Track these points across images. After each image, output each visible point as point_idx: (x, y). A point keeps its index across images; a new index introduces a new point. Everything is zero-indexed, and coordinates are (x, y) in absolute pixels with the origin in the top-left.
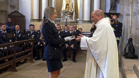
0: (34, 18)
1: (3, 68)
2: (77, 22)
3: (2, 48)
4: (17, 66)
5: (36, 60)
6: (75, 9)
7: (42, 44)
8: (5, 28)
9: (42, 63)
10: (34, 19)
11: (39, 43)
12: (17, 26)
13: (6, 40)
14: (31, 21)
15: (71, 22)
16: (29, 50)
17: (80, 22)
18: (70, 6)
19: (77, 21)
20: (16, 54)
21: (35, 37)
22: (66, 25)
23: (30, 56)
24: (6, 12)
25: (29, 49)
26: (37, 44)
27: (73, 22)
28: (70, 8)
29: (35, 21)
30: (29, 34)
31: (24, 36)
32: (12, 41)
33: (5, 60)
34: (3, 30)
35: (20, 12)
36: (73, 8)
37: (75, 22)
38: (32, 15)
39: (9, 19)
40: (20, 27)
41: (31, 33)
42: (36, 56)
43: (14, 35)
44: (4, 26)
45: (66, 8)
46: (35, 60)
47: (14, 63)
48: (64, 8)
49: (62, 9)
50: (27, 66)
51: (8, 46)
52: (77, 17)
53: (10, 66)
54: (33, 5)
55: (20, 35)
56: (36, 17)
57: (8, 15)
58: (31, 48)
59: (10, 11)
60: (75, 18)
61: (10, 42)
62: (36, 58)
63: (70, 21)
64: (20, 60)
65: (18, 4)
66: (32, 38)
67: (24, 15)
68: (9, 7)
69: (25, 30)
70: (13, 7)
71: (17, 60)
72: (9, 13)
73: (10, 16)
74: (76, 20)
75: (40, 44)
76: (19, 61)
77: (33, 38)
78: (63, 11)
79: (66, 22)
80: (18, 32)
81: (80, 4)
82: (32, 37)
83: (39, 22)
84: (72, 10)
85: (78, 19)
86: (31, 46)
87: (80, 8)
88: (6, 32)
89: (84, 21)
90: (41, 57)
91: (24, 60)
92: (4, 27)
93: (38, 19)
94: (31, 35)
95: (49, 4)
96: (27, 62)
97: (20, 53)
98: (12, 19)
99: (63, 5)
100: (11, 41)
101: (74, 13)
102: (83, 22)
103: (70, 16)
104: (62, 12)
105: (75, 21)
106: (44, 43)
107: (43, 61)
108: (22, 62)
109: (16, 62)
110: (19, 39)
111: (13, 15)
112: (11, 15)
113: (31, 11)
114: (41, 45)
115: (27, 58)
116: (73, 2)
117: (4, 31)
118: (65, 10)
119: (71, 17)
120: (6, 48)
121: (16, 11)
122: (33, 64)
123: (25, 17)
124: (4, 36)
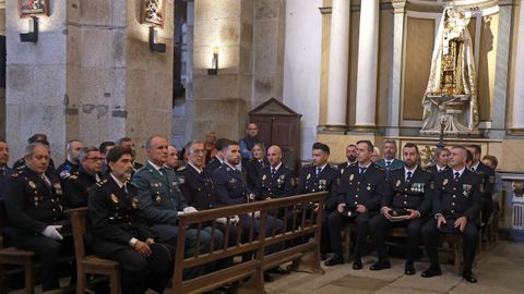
0: (329, 123)
1: (226, 284)
2: (483, 134)
3: (224, 220)
4: (268, 279)
5: (331, 263)
6: (478, 86)
7: (354, 209)
8: (238, 154)
9: (349, 276)
10: (328, 126)
11: (340, 208)
12: (273, 149)
13: (237, 195)
14: (319, 132)
15: (459, 135)
16: (307, 228)
17: (496, 136)
18: (458, 79)
19: (482, 130)
20: (267, 239)
21: (328, 187)
22: (441, 147)
23: (312, 249)
24: (243, 102)
25: (307, 224)
26: (336, 209)
27: (469, 135)
28: (458, 85)
29: (331, 133)
30: (309, 176)
31: (293, 182)
32: (257, 199)
33: (232, 257)
34: (229, 162)
35: (284, 103)
36: (468, 83)
37: (475, 136)
38: (323, 112)
39: (253, 126)
40: (283, 150)
41: (317, 171)
42: (331, 252)
43: (264, 177)
44: (232, 147)
45: (443, 83)
46: (326, 265)
47: (258, 269)
48: (434, 85)
49: (428, 90)
50: (300, 282)
51: (242, 213)
52: (482, 115)
53: (246, 279)
54: (327, 78)
55: (283, 177)
56: (335, 117)
57: (250, 114)
58: (315, 223)
59: (255, 99)
60: (474, 120)
61: (251, 201)
62: (331, 256)
63: (455, 131)
64: (278, 262)
65: (281, 76)
66: (318, 190)
67: (298, 112)
68: (253, 88)
69: (298, 162)
70: (264, 86)
71: (268, 261)
72: (253, 108)
73: (254, 116)
74: (482, 125)
76: (274, 263)
77: (322, 190)
78: (430, 96)
79: (442, 135)
80: (276, 168)
81: (498, 68)
82: (320, 187)
83: (346, 134)
84: (466, 90)
85: (489, 125)
86: (316, 214)
87: (496, 84)
88: (239, 167)
89: (513, 130)
90: (346, 255)
91: (291, 263)
92: (234, 151)
93: (343, 124)
94: (315, 180)
95: (382, 71)
96: (300, 268)
99: (432, 74)
100: (252, 196)
101: (472, 103)
102: (507, 134)
103: (459, 111)
104: (427, 99)
105: (478, 132)
106: (361, 208)
107: (354, 268)
108: (284, 267)
109: (266, 267)
110: (279, 192)
111: (264, 111)
112: (257, 113)
113: (321, 98)
114: (350, 214)
115: (299, 254)
116: (469, 63)
117: (234, 164)
118: (437, 94)
119: (461, 118)
120: (237, 219)
121: (273, 100)
122: (320, 279)
123: (302, 119)
124: (233, 181)
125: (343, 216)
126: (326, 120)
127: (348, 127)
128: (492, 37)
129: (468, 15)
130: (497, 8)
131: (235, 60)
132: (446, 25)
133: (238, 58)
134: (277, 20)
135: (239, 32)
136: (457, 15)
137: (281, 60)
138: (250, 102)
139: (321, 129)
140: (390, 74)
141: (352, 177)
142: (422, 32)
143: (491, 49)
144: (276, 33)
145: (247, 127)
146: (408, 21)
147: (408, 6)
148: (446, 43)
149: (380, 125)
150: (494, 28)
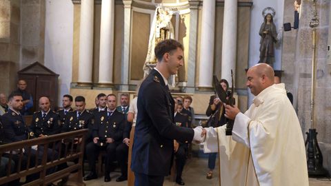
0: (80, 81)
2: (181, 90)
10: (79, 83)
11: (95, 140)
14: (72, 88)
16: (74, 155)
17: (189, 91)
19: (181, 87)
20: (48, 164)
24: (13, 64)
27: (173, 90)
29: (82, 88)
30: (72, 118)
31: (59, 123)
34: (14, 108)
35: (45, 65)
37: (176, 91)
38: (75, 73)
39: (22, 82)
41: (78, 115)
43: (37, 120)
44: (16, 98)
48: (150, 57)
49: (147, 60)
52: (181, 79)
54: (78, 49)
55: (52, 119)
56: (84, 77)
57: (18, 73)
59: (22, 62)
60: (176, 81)
64: (52, 180)
65: (43, 46)
67: (57, 73)
68: (21, 55)
70: (29, 53)
72: (21, 69)
74: (180, 84)
75: (99, 141)
77: (81, 128)
78: (148, 64)
80: (46, 113)
81: (190, 48)
82: (80, 126)
83: (92, 89)
85: (184, 84)
87: (189, 59)
89: (199, 88)
92: (17, 101)
93: (90, 82)
95: (116, 46)
96: (68, 184)
97: (54, 161)
98: (27, 83)
99: (149, 50)
100: (31, 134)
102: (196, 90)
104: (147, 66)
105: (178, 89)
106: (110, 140)
107: (105, 181)
110: (49, 130)
111: (30, 71)
112: (25, 72)
113: (73, 63)
114: (102, 144)
115: (68, 174)
118: (153, 63)
121: (37, 64)
123: (59, 78)
124: (18, 122)
125: (97, 146)
126: (77, 79)
127: (93, 84)
128: (186, 28)
129: (171, 13)
130: (188, 10)
131: (6, 32)
132: (158, 18)
133: (9, 31)
134: (39, 5)
135: (9, 12)
136: (165, 13)
137: (43, 34)
138: (18, 64)
139: (74, 85)
140: (122, 48)
141: (102, 118)
142: (142, 22)
143: (185, 36)
144: (39, 16)
145: (17, 83)
146: (134, 14)
147: (133, 4)
148: (158, 30)
149: (116, 83)
150: (187, 23)
